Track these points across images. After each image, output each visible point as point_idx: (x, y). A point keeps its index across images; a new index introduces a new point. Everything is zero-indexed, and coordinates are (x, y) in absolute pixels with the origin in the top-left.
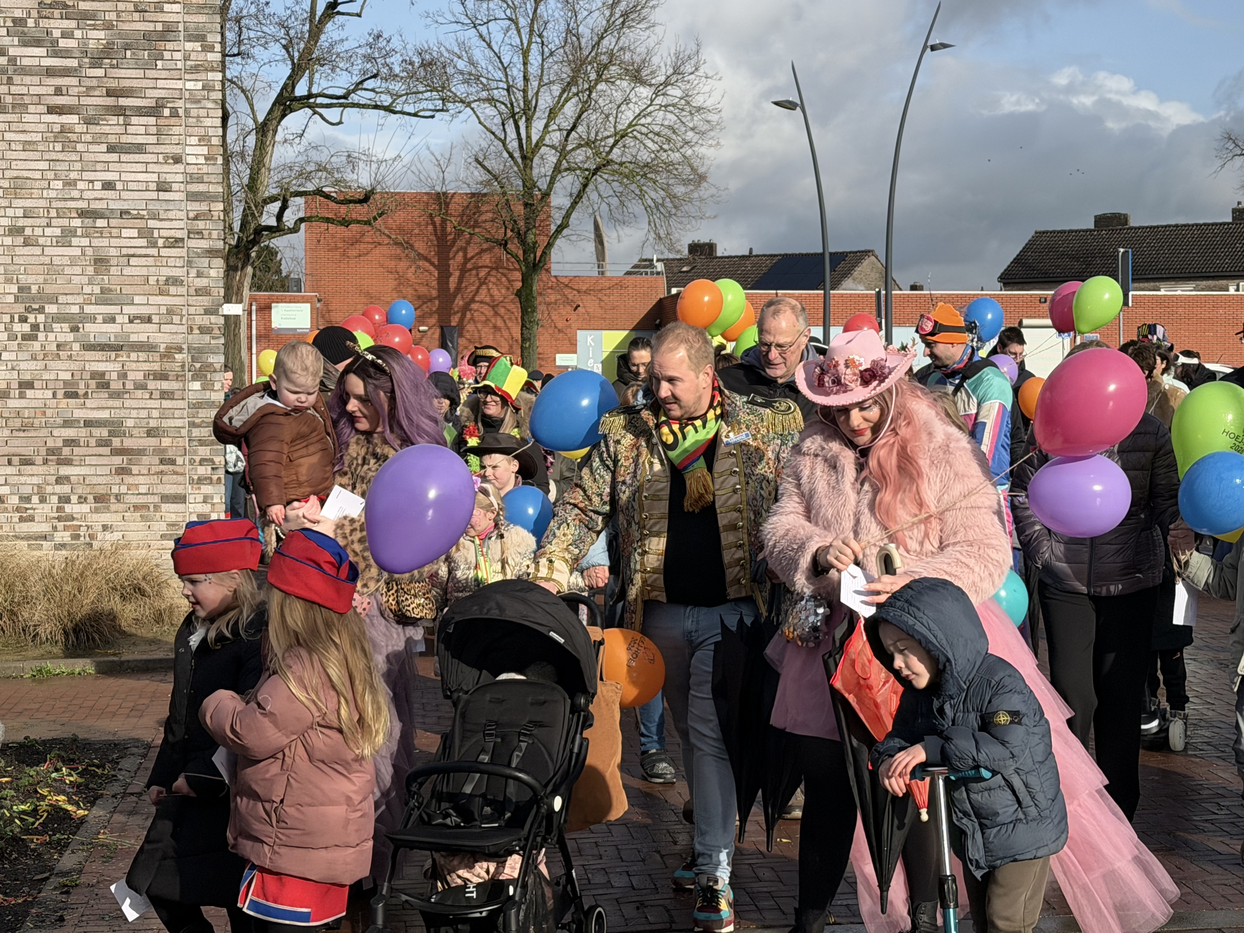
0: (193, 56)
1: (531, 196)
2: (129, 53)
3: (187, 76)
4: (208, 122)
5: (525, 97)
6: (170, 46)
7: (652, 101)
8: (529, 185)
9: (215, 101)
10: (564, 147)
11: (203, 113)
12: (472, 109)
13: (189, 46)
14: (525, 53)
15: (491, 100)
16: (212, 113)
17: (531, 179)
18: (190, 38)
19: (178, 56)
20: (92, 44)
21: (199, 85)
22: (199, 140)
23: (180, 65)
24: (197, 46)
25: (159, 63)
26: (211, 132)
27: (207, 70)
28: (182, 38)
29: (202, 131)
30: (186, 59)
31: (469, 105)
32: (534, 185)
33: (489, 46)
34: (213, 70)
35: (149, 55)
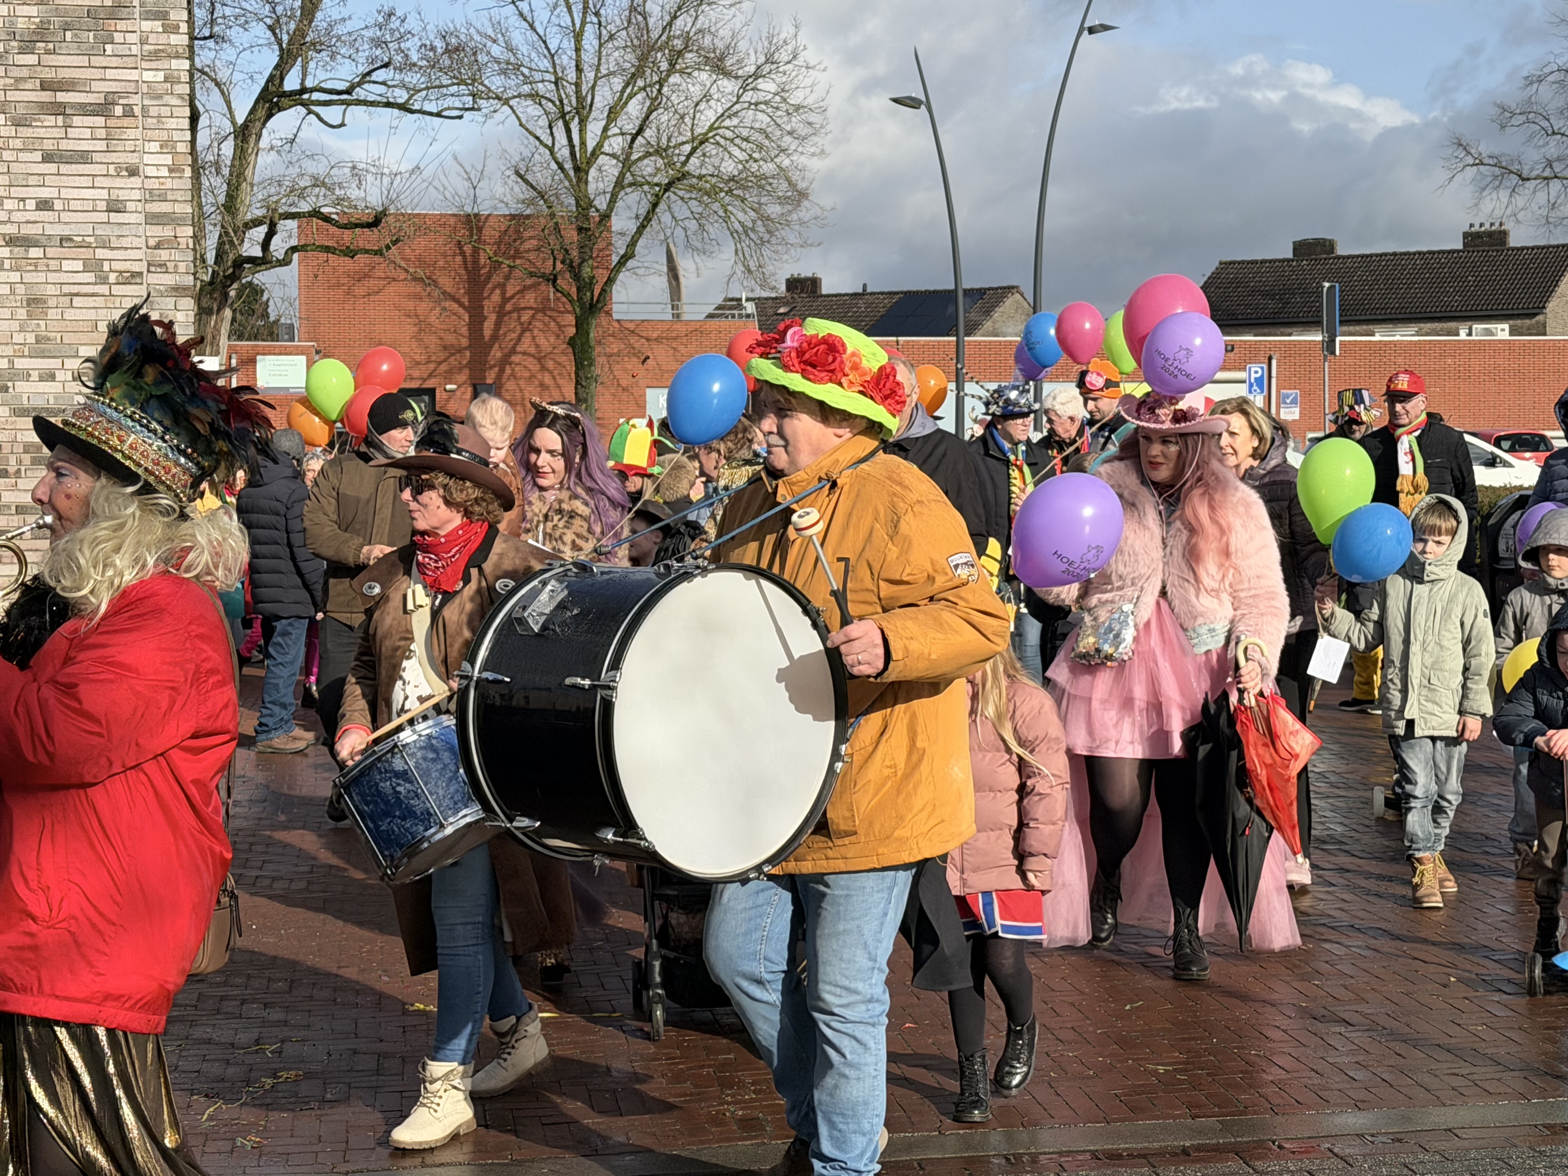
0: (152, 39)
1: (587, 218)
2: (69, 34)
3: (145, 65)
4: (172, 123)
5: (578, 92)
6: (121, 25)
7: (739, 97)
8: (584, 204)
9: (180, 96)
10: (629, 155)
11: (165, 111)
12: (511, 107)
13: (147, 25)
14: (578, 36)
15: (535, 97)
16: (177, 112)
17: (587, 196)
18: (148, 15)
19: (133, 38)
20: (21, 24)
21: (160, 76)
22: (161, 147)
23: (135, 50)
24: (157, 25)
25: (109, 47)
26: (176, 136)
27: (170, 56)
28: (137, 16)
29: (164, 135)
30: (143, 42)
31: (506, 102)
32: (590, 204)
33: (532, 27)
34: (177, 57)
35: (95, 37)
